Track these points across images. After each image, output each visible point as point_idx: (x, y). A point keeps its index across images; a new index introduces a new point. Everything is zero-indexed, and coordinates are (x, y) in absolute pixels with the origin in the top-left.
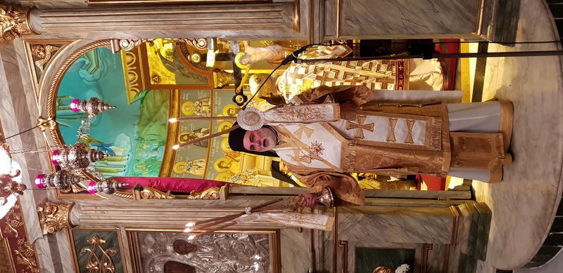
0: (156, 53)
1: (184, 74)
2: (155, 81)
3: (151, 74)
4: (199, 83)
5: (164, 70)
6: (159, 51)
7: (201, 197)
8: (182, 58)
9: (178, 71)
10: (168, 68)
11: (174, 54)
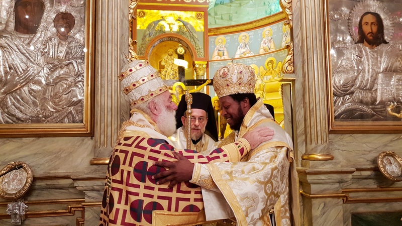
0: (163, 17)
1: (145, 36)
2: (140, 13)
3: (145, 11)
4: (138, 48)
5: (149, 22)
6: (164, 20)
8: (159, 37)
9: (148, 32)
10: (150, 25)
11: (161, 31)
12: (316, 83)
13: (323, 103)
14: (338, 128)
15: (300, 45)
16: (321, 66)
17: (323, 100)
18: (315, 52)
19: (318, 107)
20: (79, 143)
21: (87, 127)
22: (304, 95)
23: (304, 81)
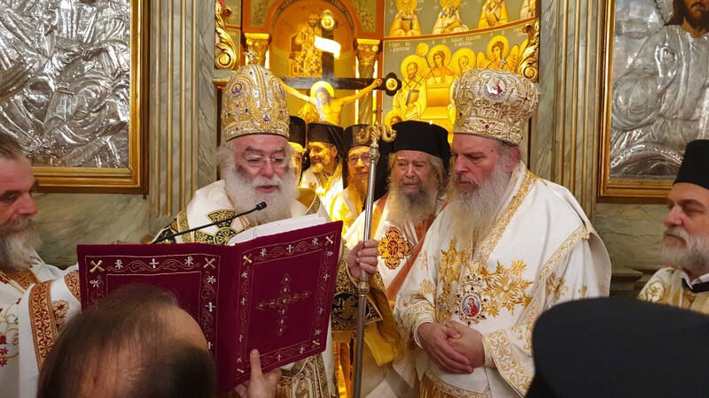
4: (253, 11)
7: (219, 30)
12: (580, 103)
13: (590, 144)
14: (616, 193)
15: (554, 27)
16: (591, 71)
17: (591, 138)
18: (582, 43)
19: (579, 151)
20: (122, 206)
21: (136, 177)
22: (554, 127)
23: (557, 99)
